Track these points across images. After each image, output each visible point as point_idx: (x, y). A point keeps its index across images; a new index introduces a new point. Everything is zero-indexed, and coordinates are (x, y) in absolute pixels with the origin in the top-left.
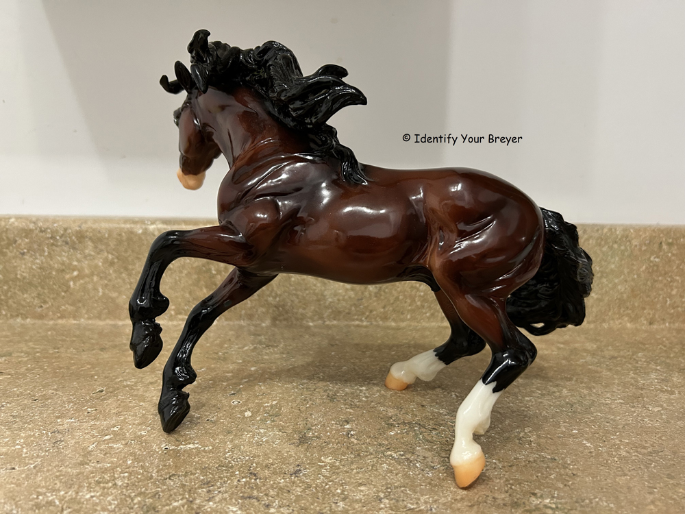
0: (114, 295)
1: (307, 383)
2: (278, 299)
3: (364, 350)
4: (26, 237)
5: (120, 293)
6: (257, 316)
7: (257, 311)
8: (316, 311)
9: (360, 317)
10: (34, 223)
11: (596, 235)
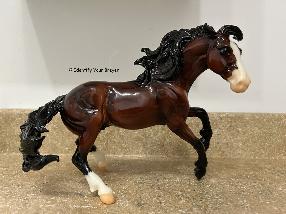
0: (56, 142)
1: (140, 180)
2: (126, 145)
3: (166, 167)
4: (20, 117)
5: (58, 142)
6: (117, 152)
7: (117, 150)
8: (143, 151)
9: (162, 153)
10: (23, 111)
11: (266, 117)
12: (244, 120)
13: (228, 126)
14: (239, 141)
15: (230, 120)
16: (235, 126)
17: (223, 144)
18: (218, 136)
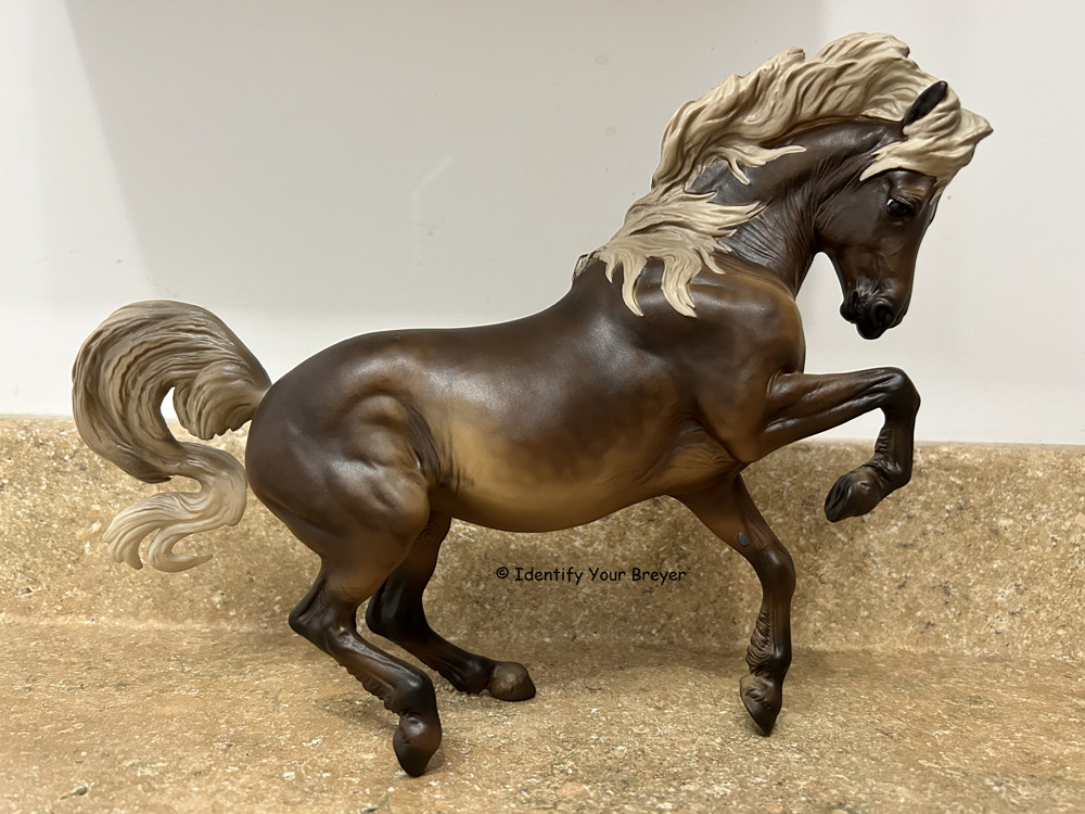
12: (1026, 478)
13: (947, 507)
14: (997, 574)
15: (959, 482)
16: (981, 506)
17: (923, 588)
18: (901, 550)
